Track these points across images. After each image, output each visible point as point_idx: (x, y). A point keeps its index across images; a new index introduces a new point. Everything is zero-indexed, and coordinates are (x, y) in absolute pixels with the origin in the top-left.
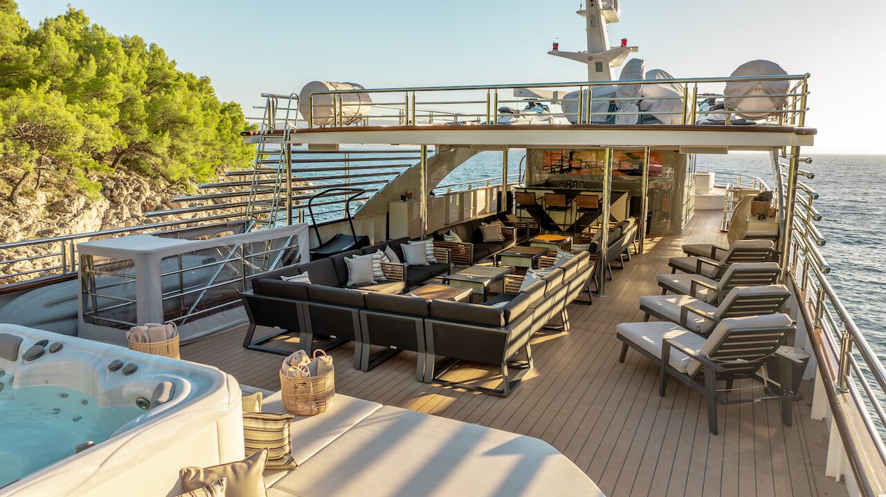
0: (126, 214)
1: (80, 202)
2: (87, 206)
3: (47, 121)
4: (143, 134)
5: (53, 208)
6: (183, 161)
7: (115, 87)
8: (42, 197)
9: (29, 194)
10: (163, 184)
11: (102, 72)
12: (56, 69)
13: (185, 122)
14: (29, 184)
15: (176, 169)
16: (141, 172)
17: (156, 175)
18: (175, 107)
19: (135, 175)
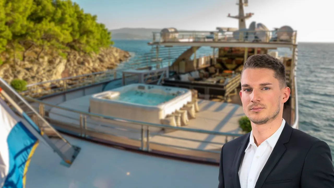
0: (72, 65)
1: (58, 60)
2: (60, 62)
3: (51, 33)
4: (77, 37)
5: (50, 62)
6: (90, 45)
7: (69, 20)
8: (46, 58)
9: (43, 57)
10: (82, 54)
11: (63, 14)
12: (48, 14)
13: (91, 32)
14: (42, 54)
15: (88, 49)
16: (75, 50)
17: (79, 50)
18: (87, 26)
19: (73, 51)
